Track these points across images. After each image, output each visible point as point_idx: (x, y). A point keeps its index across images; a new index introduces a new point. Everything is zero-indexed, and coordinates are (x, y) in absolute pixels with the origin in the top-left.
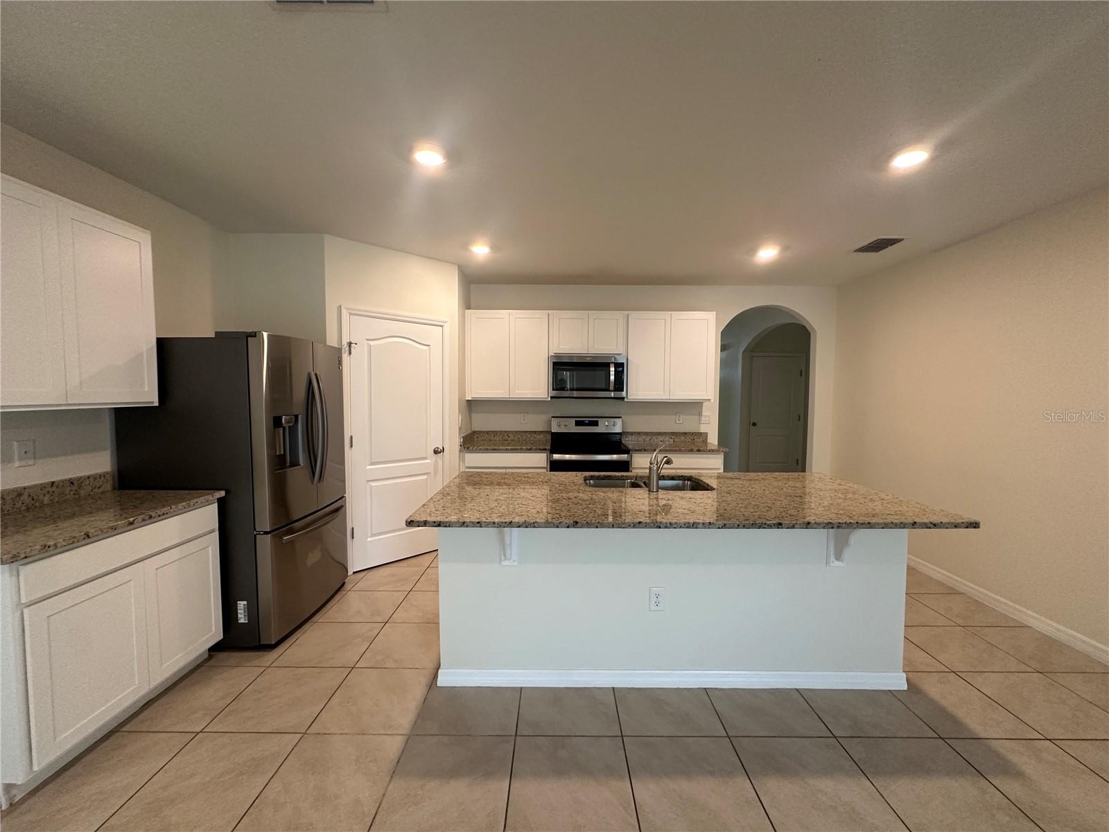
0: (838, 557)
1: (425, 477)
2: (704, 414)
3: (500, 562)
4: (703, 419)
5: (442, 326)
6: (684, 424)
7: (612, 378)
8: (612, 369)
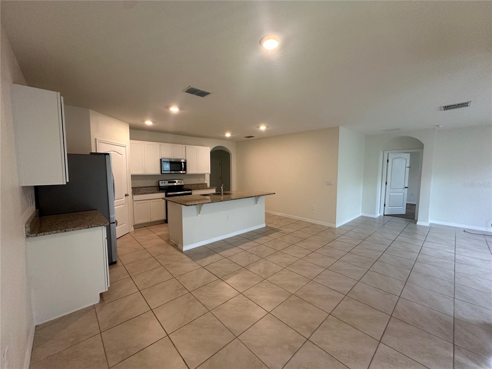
0: (256, 203)
1: (123, 206)
2: (206, 177)
3: (197, 216)
4: (206, 179)
5: (125, 147)
6: (200, 181)
7: (183, 167)
8: (183, 164)
